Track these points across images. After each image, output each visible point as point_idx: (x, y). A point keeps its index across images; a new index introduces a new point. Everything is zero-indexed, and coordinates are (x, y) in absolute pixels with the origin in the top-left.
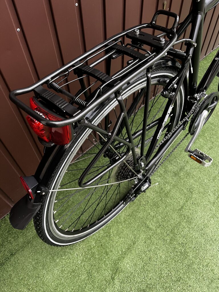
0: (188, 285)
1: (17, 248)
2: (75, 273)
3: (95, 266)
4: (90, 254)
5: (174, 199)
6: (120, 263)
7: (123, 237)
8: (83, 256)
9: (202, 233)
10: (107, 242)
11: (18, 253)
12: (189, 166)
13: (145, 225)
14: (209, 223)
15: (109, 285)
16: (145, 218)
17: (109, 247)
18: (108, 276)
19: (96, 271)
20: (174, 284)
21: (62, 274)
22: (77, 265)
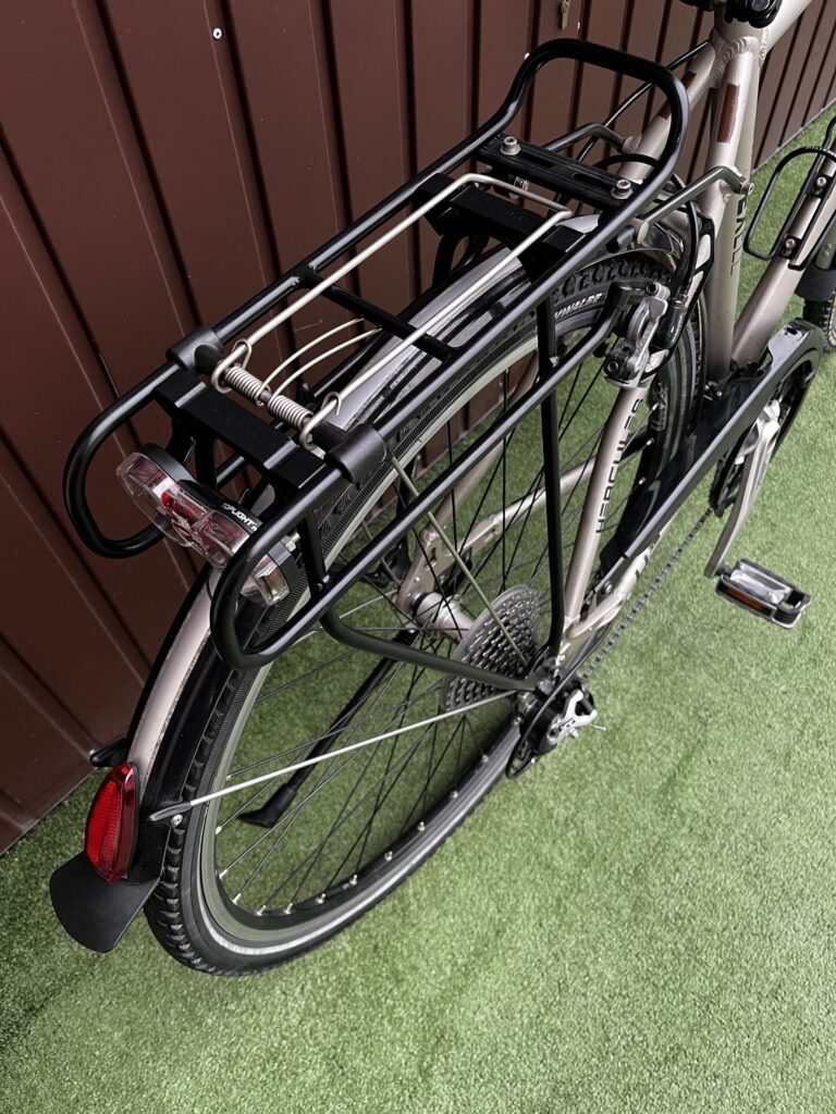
0: (708, 1072)
1: (48, 984)
2: (281, 1063)
3: (356, 1029)
4: (334, 984)
5: (639, 750)
6: (447, 1011)
7: (456, 911)
8: (306, 994)
9: (748, 873)
10: (394, 933)
11: (53, 1002)
12: (690, 623)
13: (537, 857)
14: (772, 833)
15: (410, 1097)
16: (535, 831)
17: (405, 954)
18: (406, 1064)
19: (358, 1050)
20: (655, 1074)
21: (232, 1072)
22: (286, 1030)
